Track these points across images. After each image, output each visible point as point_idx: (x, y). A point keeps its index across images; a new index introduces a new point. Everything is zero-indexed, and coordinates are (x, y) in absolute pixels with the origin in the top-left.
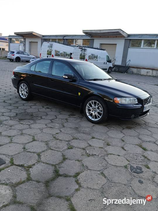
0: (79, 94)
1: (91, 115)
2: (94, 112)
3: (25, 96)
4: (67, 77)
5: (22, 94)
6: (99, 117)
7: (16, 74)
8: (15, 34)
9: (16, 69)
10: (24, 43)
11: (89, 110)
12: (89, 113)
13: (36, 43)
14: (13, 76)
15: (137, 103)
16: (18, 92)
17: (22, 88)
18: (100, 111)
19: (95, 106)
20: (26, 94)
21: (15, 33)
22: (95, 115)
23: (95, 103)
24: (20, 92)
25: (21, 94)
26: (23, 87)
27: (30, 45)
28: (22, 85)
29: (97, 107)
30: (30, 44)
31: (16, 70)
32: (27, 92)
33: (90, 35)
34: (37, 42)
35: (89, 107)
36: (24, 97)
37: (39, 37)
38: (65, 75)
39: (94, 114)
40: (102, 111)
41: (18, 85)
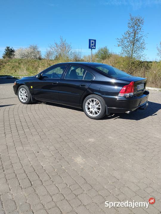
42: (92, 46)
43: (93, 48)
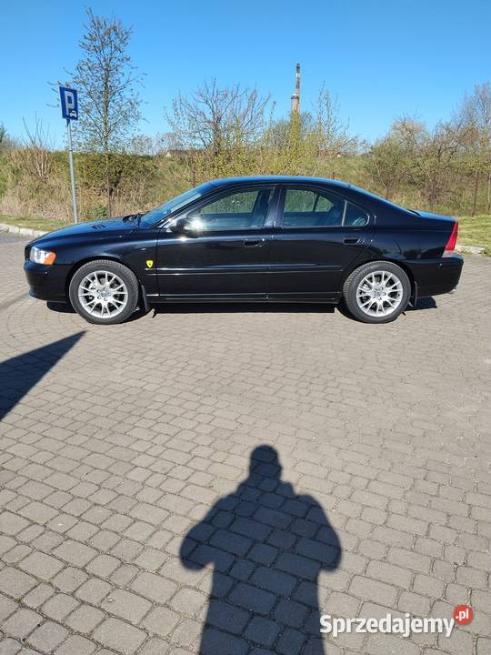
42: (70, 111)
43: (73, 118)
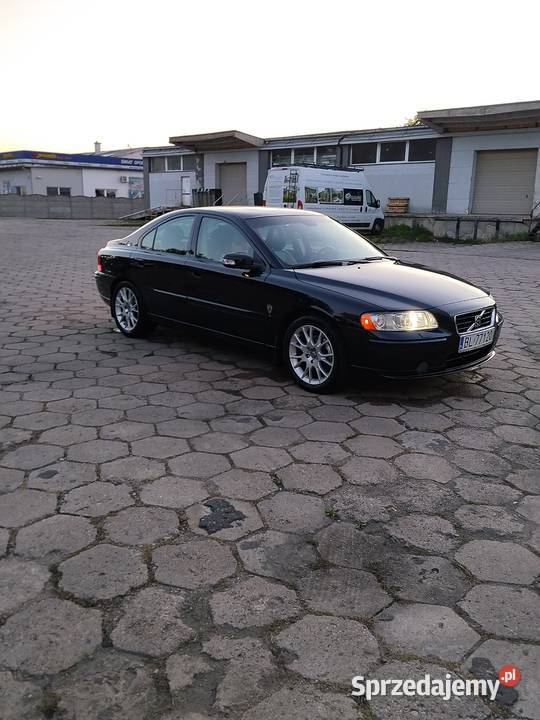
0: (270, 308)
1: (303, 365)
2: (310, 358)
3: (132, 325)
4: (233, 263)
5: (124, 319)
6: (323, 376)
7: (104, 261)
8: (171, 142)
9: (107, 248)
10: (199, 169)
11: (299, 352)
12: (299, 360)
13: (240, 166)
14: (99, 267)
15: (436, 326)
16: (114, 315)
17: (122, 300)
18: (327, 358)
19: (315, 342)
20: (132, 318)
21: (172, 140)
22: (313, 369)
23: (316, 334)
24: (118, 312)
25: (119, 318)
26: (124, 298)
27: (220, 175)
28: (123, 293)
29: (319, 345)
30: (220, 170)
31: (106, 251)
32: (135, 314)
33: (440, 125)
34: (245, 163)
35: (298, 344)
36: (129, 329)
37: (253, 146)
38: (228, 257)
39: (309, 365)
40: (331, 362)
41: (112, 293)
